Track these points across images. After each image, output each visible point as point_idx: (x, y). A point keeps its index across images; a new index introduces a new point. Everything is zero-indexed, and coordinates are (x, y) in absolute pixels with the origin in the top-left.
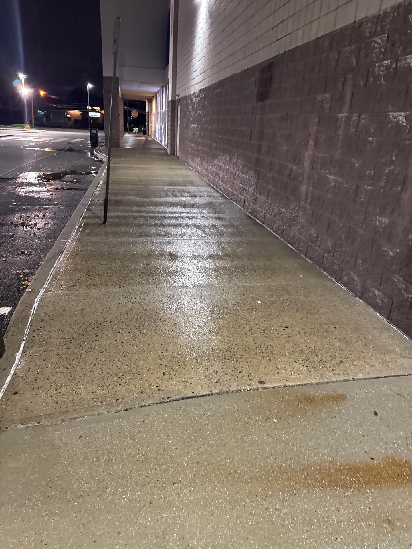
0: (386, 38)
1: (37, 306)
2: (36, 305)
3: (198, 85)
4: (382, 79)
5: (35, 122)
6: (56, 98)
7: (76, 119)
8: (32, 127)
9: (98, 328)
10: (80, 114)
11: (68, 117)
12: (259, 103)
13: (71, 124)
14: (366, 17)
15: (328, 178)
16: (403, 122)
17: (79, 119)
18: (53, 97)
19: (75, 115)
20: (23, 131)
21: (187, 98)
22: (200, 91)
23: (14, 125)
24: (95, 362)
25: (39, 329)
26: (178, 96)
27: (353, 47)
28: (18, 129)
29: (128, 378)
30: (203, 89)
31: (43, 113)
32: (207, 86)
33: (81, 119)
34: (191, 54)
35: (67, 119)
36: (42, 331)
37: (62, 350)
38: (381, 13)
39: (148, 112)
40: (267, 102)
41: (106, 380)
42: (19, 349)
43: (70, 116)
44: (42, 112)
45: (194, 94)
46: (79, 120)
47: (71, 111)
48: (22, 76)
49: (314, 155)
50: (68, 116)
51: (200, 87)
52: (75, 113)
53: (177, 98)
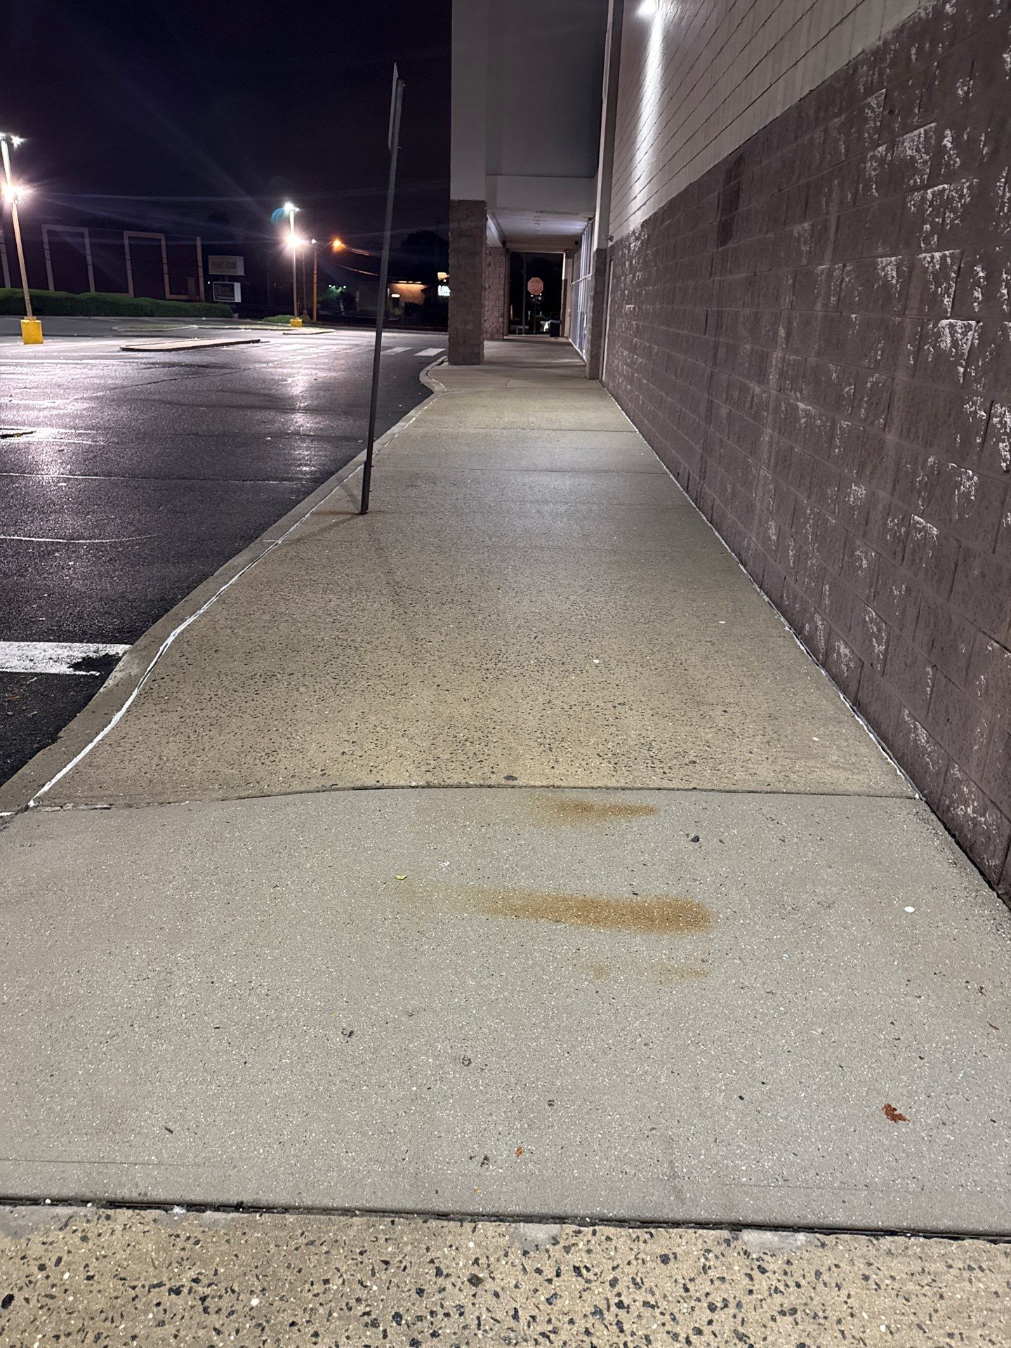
0: (883, 96)
1: (173, 642)
2: (169, 641)
3: (639, 213)
4: (874, 186)
5: (321, 312)
6: (367, 254)
7: (410, 303)
8: (305, 324)
9: (264, 682)
10: (422, 290)
11: (395, 298)
12: (720, 249)
13: (399, 315)
14: (863, 51)
15: (797, 407)
16: (893, 277)
17: (417, 302)
18: (360, 252)
19: (410, 291)
20: (286, 332)
21: (623, 243)
22: (643, 225)
23: (269, 318)
24: (237, 731)
25: (163, 678)
26: (611, 239)
27: (843, 117)
28: (275, 328)
29: (280, 756)
30: (646, 221)
31: (340, 289)
32: (651, 214)
33: (422, 302)
34: (634, 142)
35: (390, 304)
36: (169, 681)
37: (190, 711)
38: (881, 43)
39: (566, 280)
40: (730, 245)
41: (243, 755)
42: (122, 706)
43: (398, 296)
44: (337, 288)
45: (634, 232)
46: (418, 305)
47: (403, 286)
48: (290, 209)
49: (783, 359)
50: (393, 296)
51: (642, 215)
52: (411, 288)
53: (610, 244)
